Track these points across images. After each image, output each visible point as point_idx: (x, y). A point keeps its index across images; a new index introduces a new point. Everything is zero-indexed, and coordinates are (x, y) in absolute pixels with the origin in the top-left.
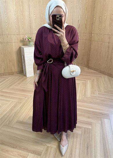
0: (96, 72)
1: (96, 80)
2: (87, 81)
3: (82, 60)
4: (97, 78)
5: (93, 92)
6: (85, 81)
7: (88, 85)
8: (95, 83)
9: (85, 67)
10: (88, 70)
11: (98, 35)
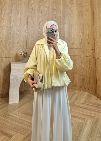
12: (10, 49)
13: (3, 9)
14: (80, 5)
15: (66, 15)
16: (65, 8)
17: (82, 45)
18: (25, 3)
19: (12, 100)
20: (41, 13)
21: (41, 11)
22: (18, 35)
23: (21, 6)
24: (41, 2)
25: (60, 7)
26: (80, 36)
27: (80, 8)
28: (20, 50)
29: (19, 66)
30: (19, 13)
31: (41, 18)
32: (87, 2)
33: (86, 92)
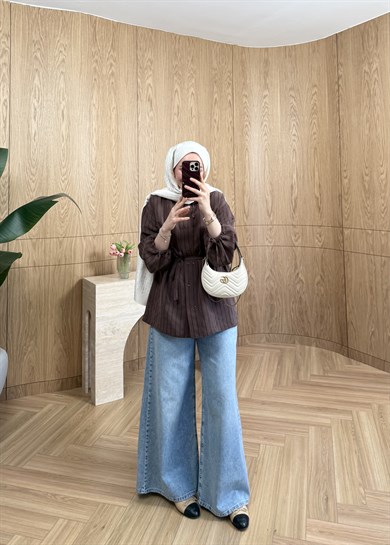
0: (381, 372)
2: (357, 413)
3: (321, 323)
6: (350, 412)
9: (334, 353)
10: (351, 364)
11: (367, 234)
12: (94, 233)
13: (64, 103)
14: (292, 93)
15: (247, 123)
16: (245, 100)
17: (297, 214)
19: (104, 392)
20: (176, 119)
21: (176, 110)
22: (115, 191)
23: (115, 94)
24: (176, 78)
25: (230, 98)
26: (292, 187)
27: (292, 100)
30: (113, 116)
32: (316, 83)
33: (310, 345)
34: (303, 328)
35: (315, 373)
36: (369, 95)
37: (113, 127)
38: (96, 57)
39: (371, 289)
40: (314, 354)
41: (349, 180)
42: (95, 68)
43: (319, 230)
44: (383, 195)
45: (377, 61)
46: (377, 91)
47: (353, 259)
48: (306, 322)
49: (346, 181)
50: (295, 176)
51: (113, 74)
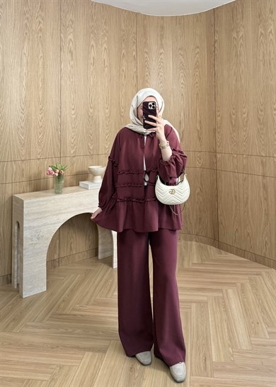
0: (242, 259)
1: (248, 287)
2: (226, 290)
3: (200, 223)
4: (250, 279)
5: (252, 330)
6: (221, 291)
7: (233, 306)
8: (251, 296)
9: (208, 246)
10: (221, 254)
11: (234, 157)
12: (23, 159)
14: (181, 52)
15: (148, 73)
16: (146, 55)
17: (184, 143)
18: (52, 38)
19: (30, 287)
20: (92, 68)
21: (92, 61)
22: (41, 124)
23: (42, 46)
24: (92, 35)
25: (134, 53)
26: (180, 122)
27: (181, 57)
28: (46, 162)
29: (44, 203)
30: (41, 63)
31: (92, 79)
32: (199, 45)
33: (191, 240)
34: (187, 228)
35: (195, 262)
36: (236, 55)
37: (40, 72)
38: (27, 15)
39: (236, 197)
40: (194, 247)
41: (221, 118)
42: (26, 24)
43: (199, 154)
44: (245, 129)
45: (243, 30)
46: (243, 53)
47: (223, 176)
48: (188, 223)
49: (219, 118)
50: (182, 114)
51: (41, 30)
